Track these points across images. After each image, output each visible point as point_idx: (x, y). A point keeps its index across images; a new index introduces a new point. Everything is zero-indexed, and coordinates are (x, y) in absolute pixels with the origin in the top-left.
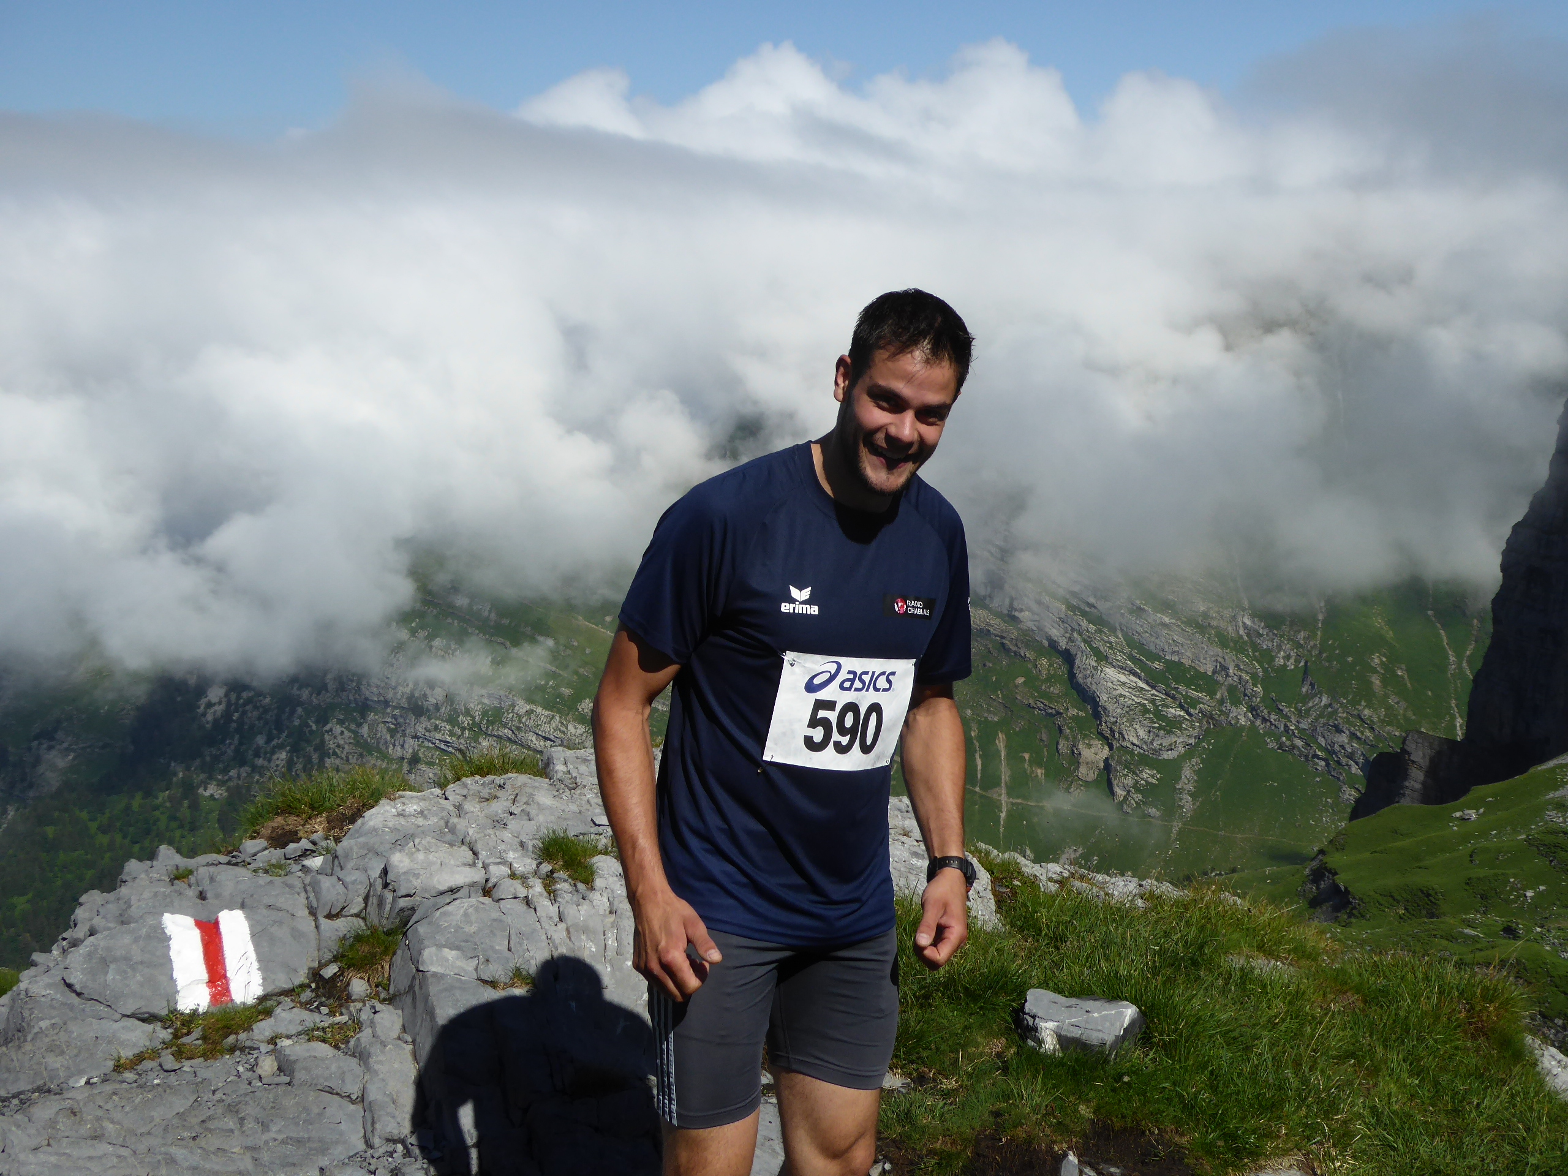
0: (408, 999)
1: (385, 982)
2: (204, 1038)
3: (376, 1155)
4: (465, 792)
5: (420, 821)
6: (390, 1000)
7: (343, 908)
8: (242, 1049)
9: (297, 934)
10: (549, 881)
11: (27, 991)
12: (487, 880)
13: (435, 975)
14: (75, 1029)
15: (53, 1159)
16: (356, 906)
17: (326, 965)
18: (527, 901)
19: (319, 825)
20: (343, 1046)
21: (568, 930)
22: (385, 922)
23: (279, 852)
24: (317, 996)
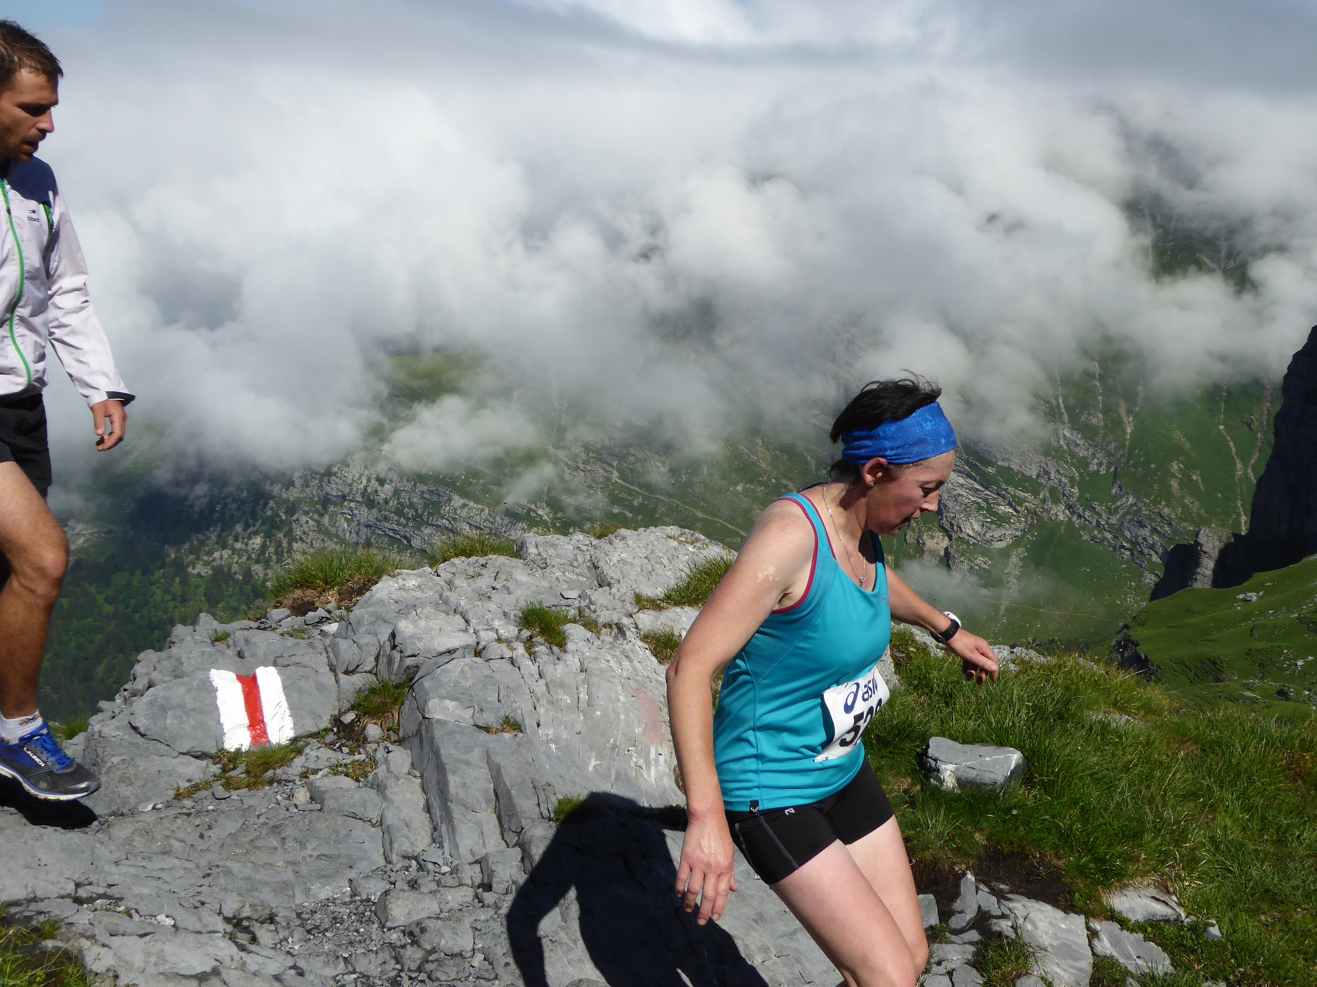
0: (416, 741)
1: (396, 727)
2: (248, 772)
3: (395, 869)
4: (454, 570)
5: (419, 594)
6: (400, 742)
7: (358, 666)
8: (279, 782)
9: (320, 687)
10: (529, 644)
11: (100, 732)
12: (478, 644)
13: (439, 721)
14: (142, 764)
15: (132, 870)
16: (369, 664)
17: (345, 713)
18: (512, 661)
19: (332, 597)
20: (363, 780)
21: (547, 685)
22: (393, 677)
23: (300, 619)
24: (339, 738)
